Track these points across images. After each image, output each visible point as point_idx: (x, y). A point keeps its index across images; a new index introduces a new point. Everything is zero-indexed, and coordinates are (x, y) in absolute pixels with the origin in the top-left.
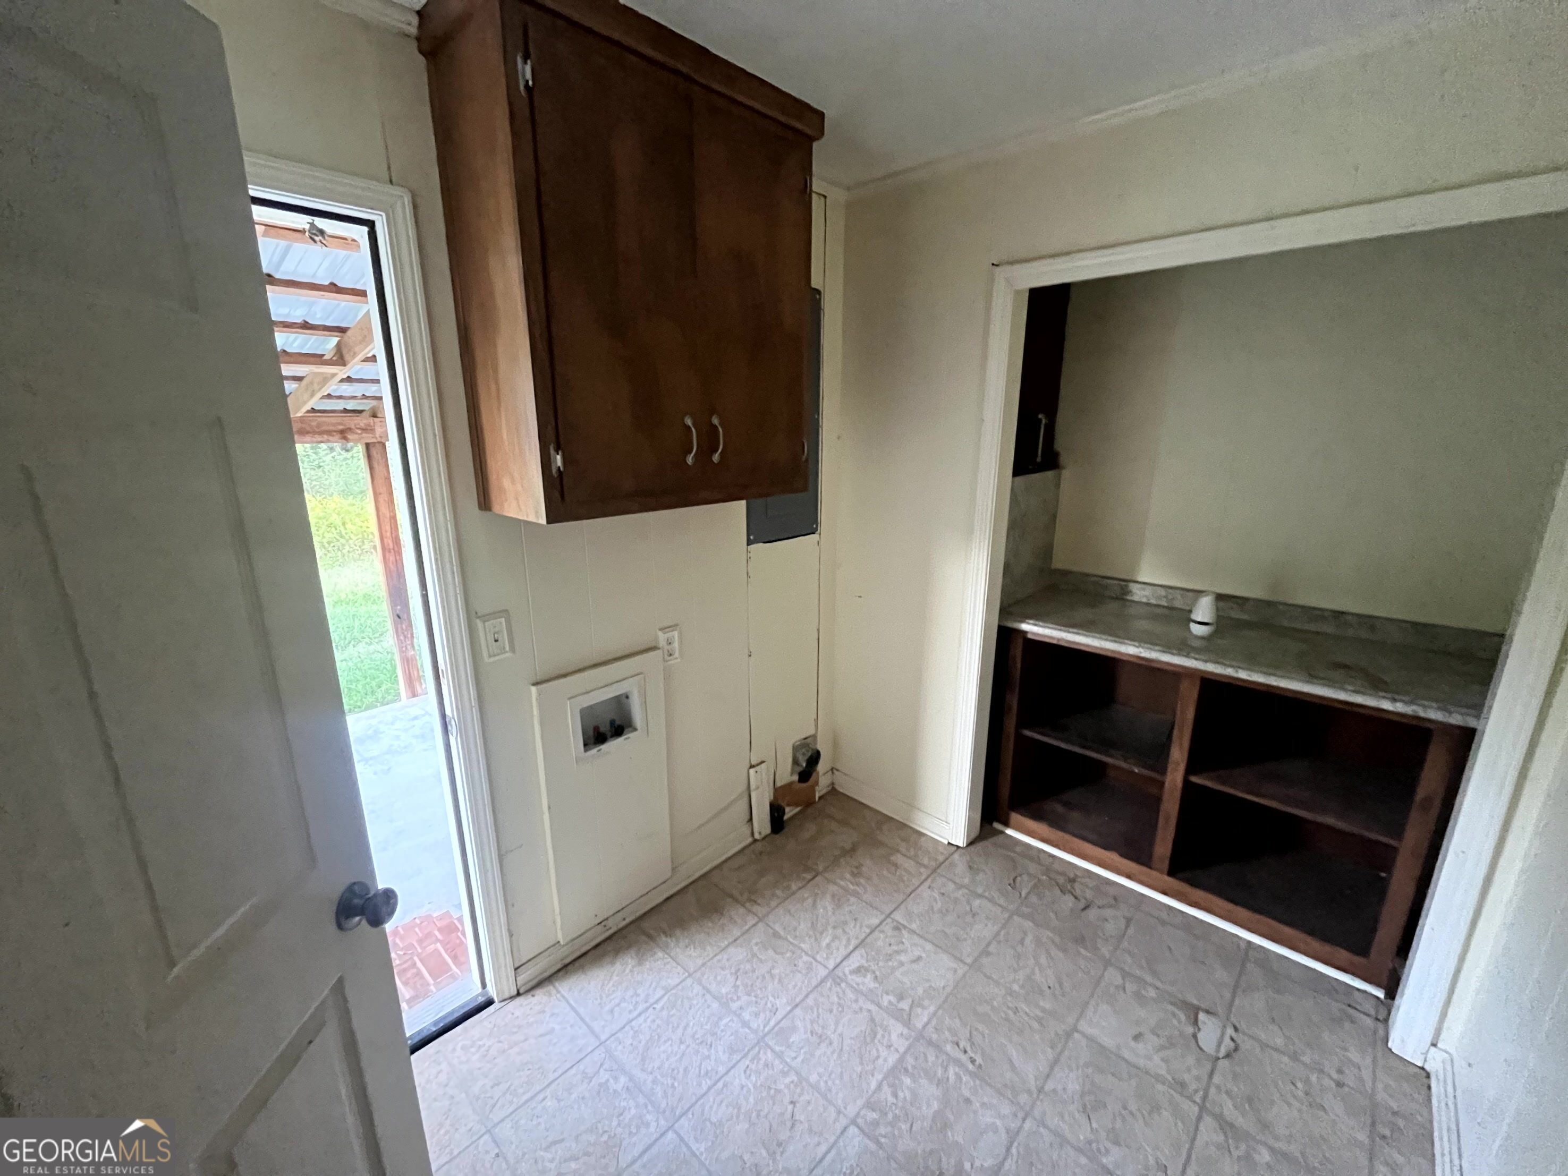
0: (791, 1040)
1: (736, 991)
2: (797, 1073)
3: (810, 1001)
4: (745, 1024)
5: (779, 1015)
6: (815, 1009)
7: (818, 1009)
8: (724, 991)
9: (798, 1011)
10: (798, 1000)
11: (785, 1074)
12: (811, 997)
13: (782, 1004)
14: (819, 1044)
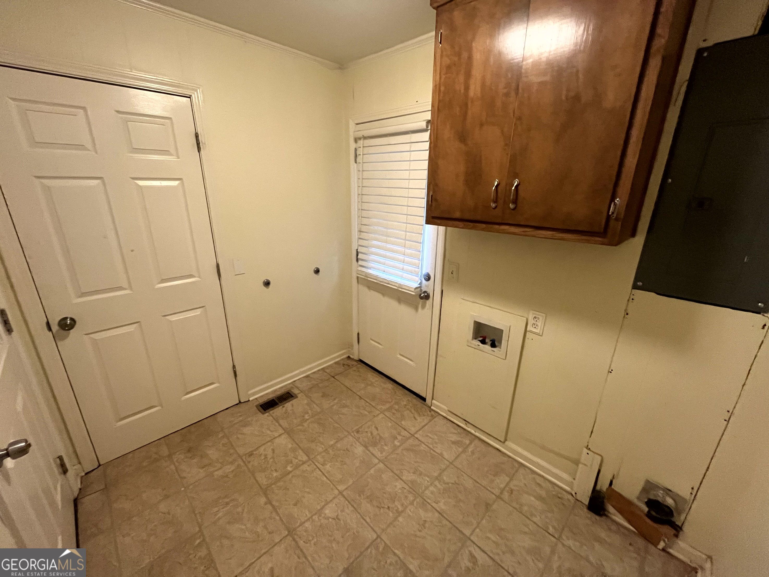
0: (420, 510)
1: (445, 484)
2: (402, 512)
3: (445, 522)
4: (427, 488)
5: (434, 505)
6: (440, 524)
7: (440, 526)
8: (445, 478)
9: (437, 514)
10: (445, 515)
11: (402, 505)
12: (447, 523)
13: (442, 506)
14: (419, 524)
